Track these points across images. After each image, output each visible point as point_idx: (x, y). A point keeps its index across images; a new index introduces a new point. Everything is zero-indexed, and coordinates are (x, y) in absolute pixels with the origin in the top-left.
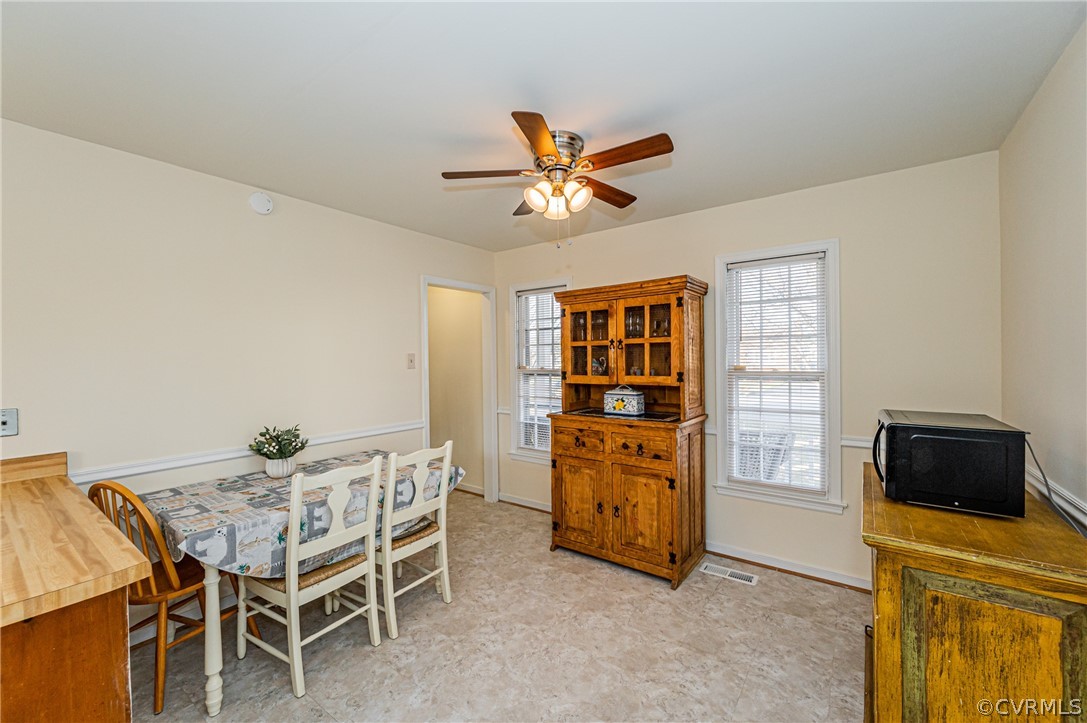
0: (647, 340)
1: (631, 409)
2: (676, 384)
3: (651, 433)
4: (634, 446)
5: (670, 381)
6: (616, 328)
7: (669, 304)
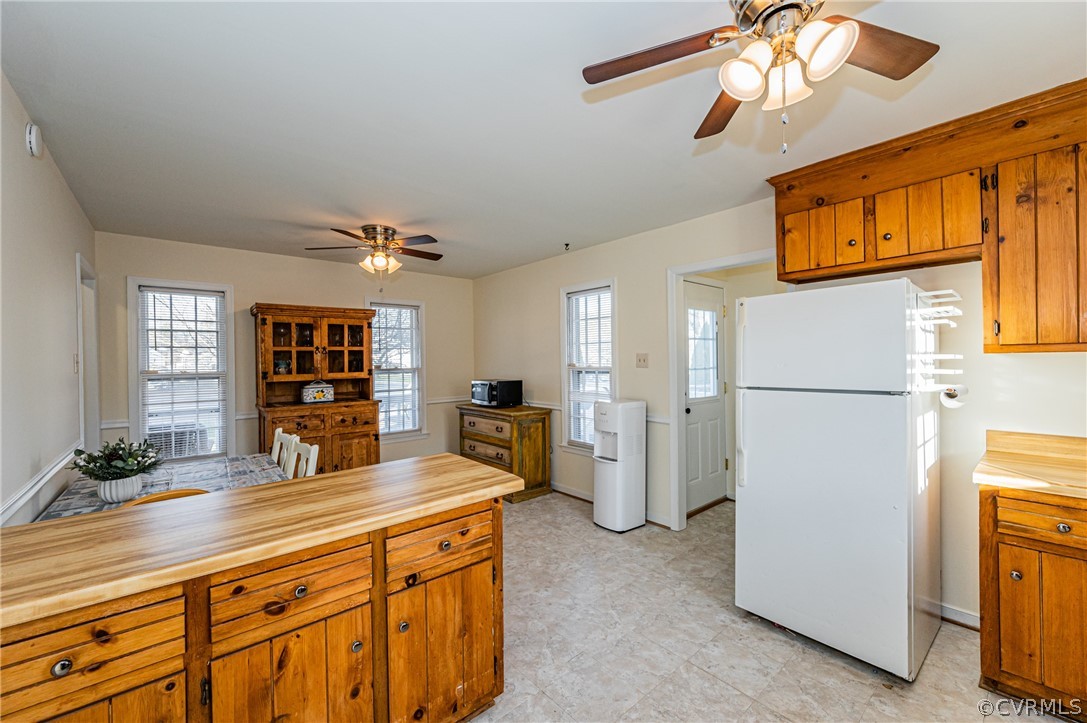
0: (346, 348)
1: (329, 397)
2: (368, 377)
3: (362, 409)
4: (349, 419)
5: (363, 375)
6: (321, 338)
7: (362, 326)
